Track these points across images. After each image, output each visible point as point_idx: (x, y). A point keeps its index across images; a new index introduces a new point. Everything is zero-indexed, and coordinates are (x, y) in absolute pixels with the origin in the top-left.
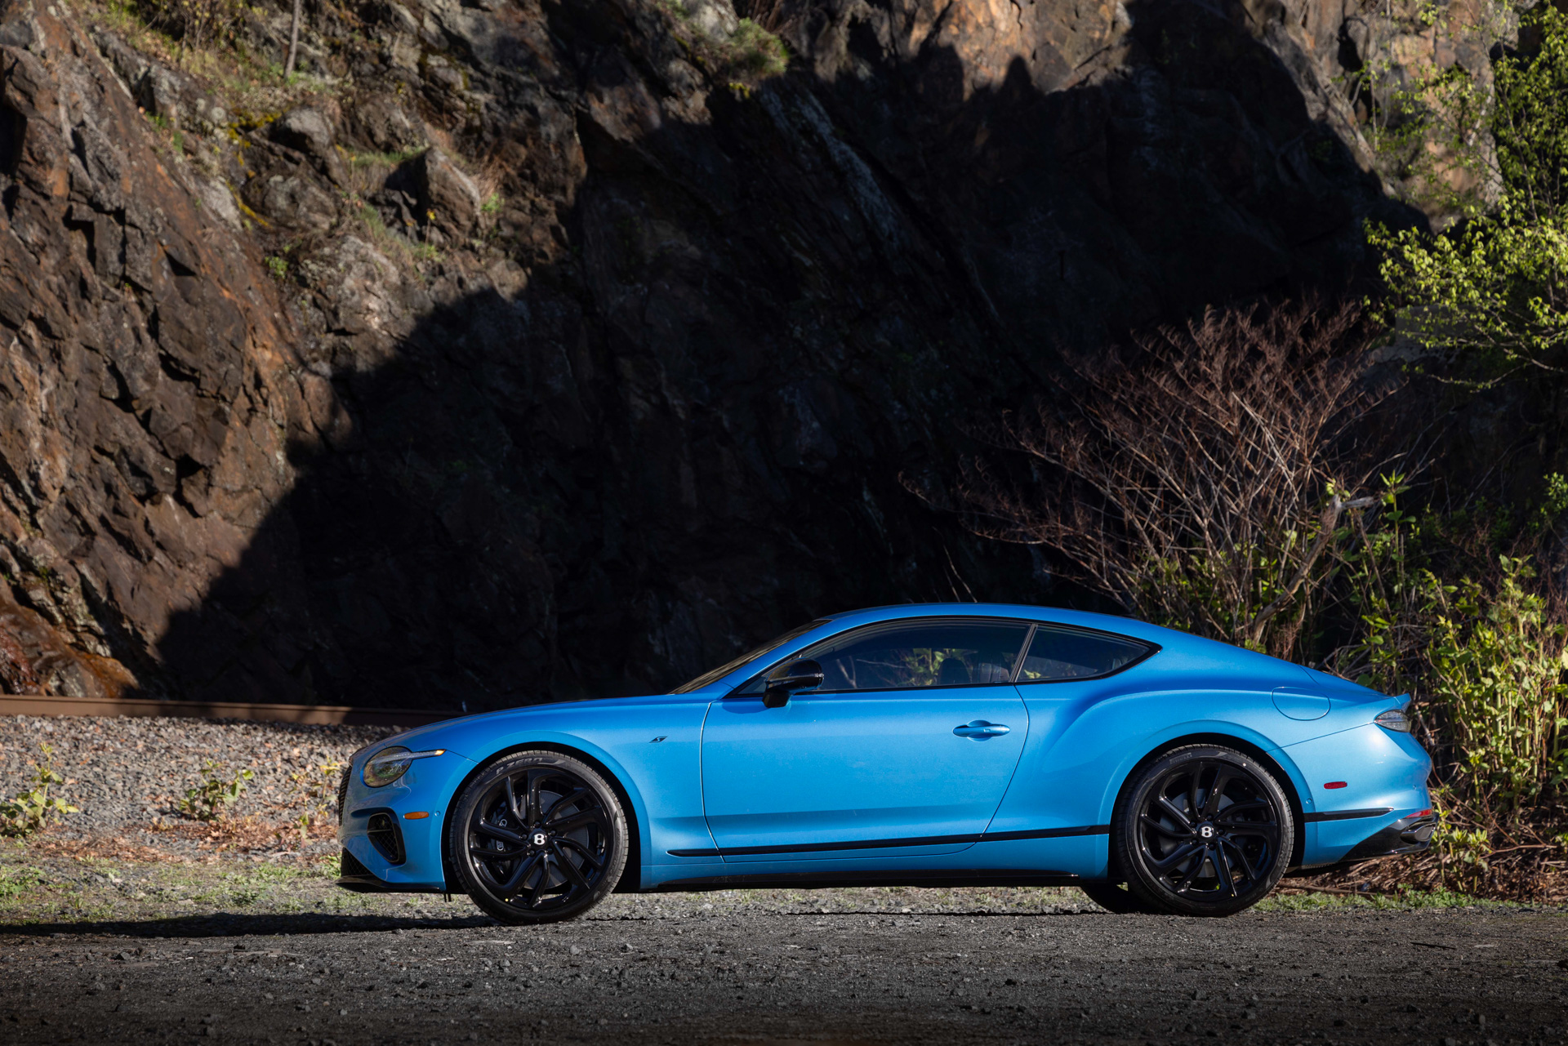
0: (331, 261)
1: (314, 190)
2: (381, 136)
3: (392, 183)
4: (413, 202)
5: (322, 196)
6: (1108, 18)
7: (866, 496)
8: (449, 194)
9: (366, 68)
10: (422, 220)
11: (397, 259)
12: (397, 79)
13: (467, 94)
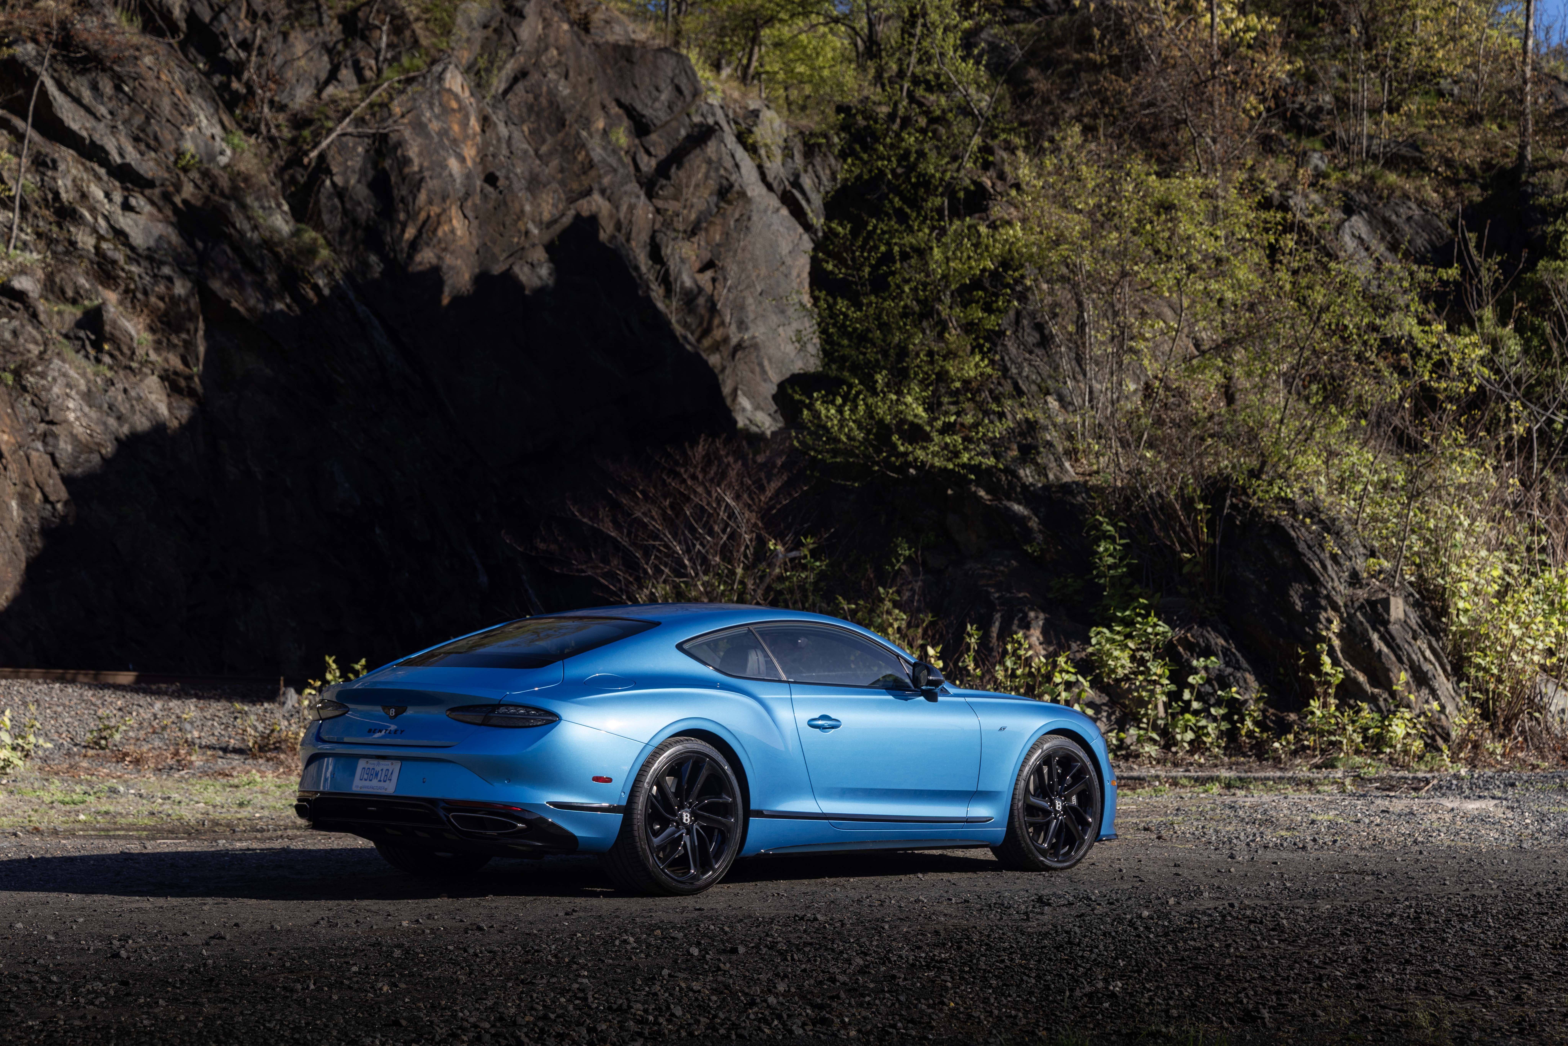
0: (42, 375)
1: (29, 328)
2: (70, 293)
3: (79, 324)
4: (93, 337)
5: (34, 332)
6: (523, 229)
7: (378, 531)
8: (117, 333)
9: (60, 249)
10: (99, 349)
11: (84, 375)
12: (80, 257)
13: (126, 267)
